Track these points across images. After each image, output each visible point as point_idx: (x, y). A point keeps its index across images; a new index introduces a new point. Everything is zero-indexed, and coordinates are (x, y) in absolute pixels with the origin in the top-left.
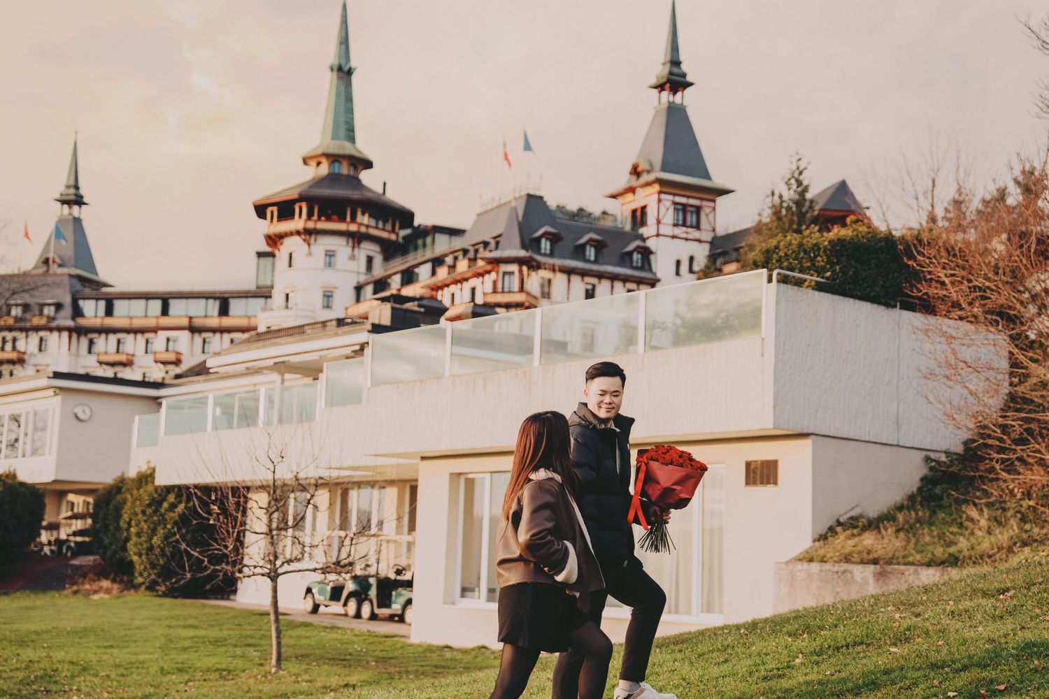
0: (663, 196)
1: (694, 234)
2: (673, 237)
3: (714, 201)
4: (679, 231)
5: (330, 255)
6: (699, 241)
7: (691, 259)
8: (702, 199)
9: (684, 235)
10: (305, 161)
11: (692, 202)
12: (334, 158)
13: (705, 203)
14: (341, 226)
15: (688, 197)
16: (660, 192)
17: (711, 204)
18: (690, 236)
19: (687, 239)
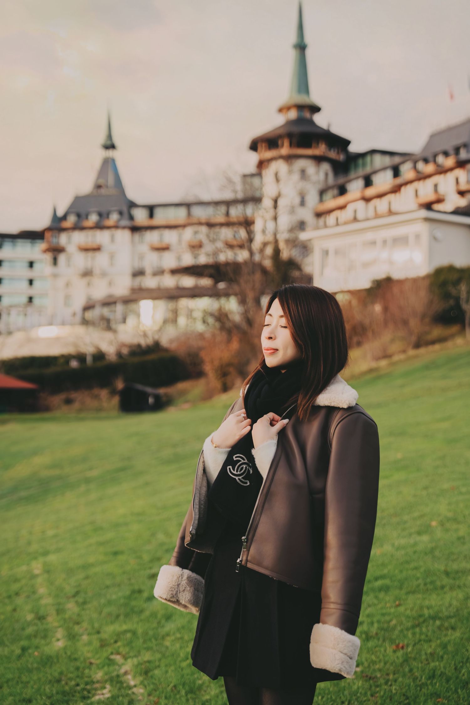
5: (303, 172)
10: (281, 110)
12: (300, 107)
14: (309, 152)
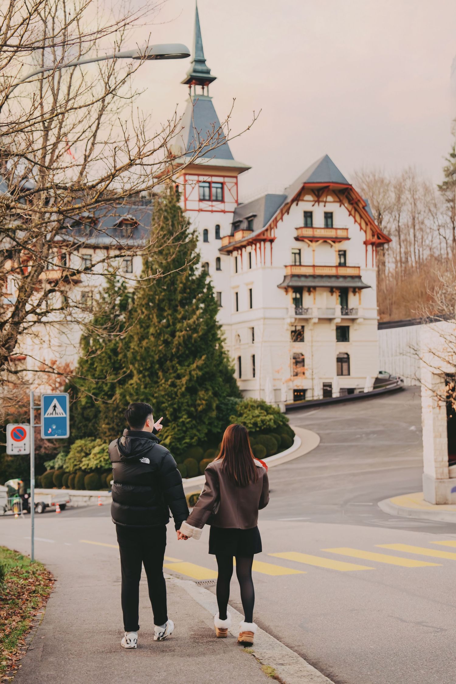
0: (188, 177)
1: (218, 206)
2: (200, 210)
3: (236, 177)
4: (205, 205)
6: (224, 212)
7: (218, 228)
8: (224, 177)
9: (210, 209)
11: (215, 179)
13: (226, 180)
15: (212, 176)
16: (185, 174)
17: (234, 180)
18: (214, 209)
19: (212, 211)
